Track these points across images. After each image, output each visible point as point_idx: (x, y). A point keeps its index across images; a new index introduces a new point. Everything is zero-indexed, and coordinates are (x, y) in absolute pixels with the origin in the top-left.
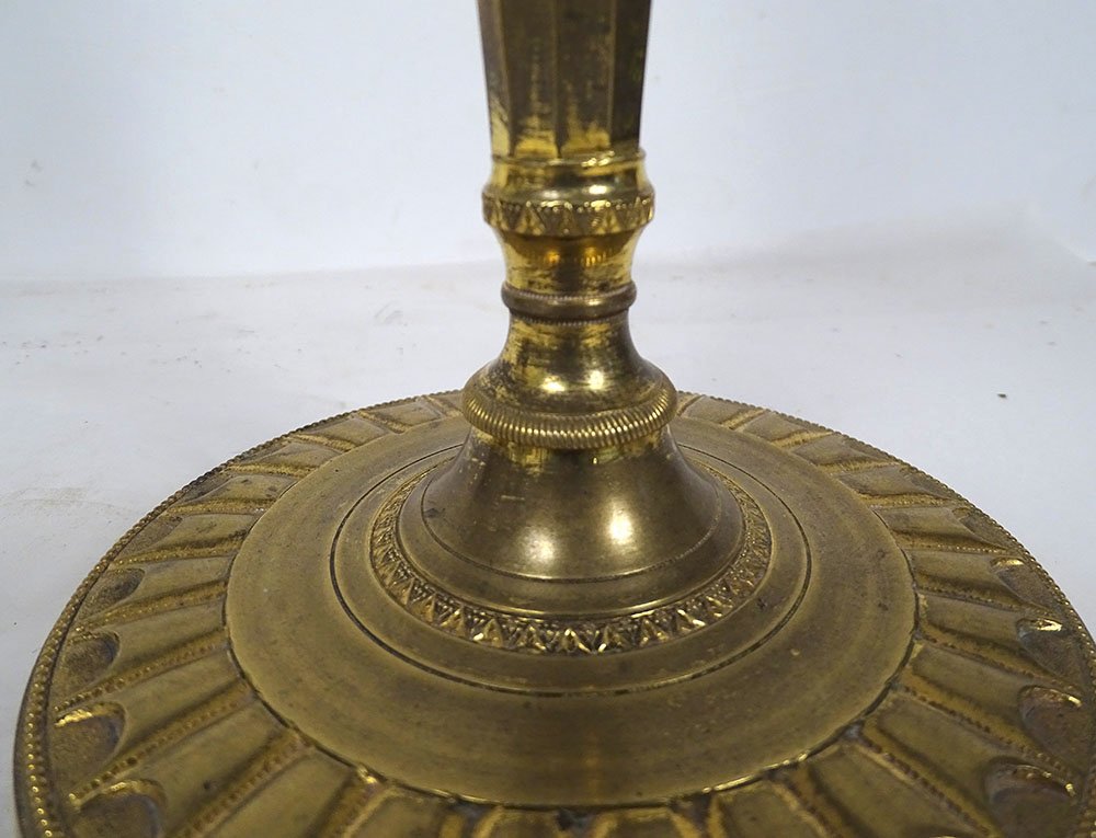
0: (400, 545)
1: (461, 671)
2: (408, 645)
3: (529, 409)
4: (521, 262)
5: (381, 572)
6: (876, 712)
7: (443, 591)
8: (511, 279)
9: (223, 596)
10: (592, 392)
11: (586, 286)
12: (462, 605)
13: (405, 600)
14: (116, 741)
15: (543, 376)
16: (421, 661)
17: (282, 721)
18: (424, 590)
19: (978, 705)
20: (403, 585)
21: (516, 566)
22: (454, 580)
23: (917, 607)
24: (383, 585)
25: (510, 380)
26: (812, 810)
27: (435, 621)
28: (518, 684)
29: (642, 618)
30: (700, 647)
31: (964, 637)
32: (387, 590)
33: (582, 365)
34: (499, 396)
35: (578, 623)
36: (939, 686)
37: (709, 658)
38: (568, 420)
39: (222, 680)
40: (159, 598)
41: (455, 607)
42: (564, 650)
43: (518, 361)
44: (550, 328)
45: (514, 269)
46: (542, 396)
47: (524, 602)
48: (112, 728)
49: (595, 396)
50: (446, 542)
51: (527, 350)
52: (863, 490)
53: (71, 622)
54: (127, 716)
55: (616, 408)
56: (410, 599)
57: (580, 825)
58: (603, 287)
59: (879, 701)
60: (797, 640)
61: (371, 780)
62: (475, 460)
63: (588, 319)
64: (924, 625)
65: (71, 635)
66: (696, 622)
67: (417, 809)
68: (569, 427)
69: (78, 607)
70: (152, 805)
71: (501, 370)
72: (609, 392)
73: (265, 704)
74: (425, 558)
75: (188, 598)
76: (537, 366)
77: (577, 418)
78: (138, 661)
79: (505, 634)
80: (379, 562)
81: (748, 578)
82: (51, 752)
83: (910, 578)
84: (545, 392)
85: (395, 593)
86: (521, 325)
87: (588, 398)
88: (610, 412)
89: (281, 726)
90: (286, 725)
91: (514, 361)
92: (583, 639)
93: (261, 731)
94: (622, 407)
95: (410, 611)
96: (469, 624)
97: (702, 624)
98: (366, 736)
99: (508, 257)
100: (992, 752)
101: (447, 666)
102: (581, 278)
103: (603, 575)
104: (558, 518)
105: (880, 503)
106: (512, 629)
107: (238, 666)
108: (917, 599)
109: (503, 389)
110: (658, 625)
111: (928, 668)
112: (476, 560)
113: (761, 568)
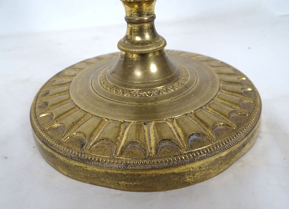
0: (106, 80)
1: (122, 101)
2: (111, 98)
3: (133, 45)
4: (129, 9)
5: (103, 86)
6: (209, 104)
7: (117, 87)
8: (127, 14)
9: (69, 93)
10: (147, 40)
11: (144, 14)
12: (121, 90)
13: (109, 90)
14: (52, 119)
15: (135, 37)
16: (113, 100)
17: (86, 112)
18: (113, 88)
19: (230, 102)
20: (108, 87)
21: (132, 81)
22: (119, 85)
23: (220, 86)
24: (104, 88)
25: (128, 39)
26: (194, 120)
27: (116, 93)
28: (134, 103)
29: (160, 90)
30: (172, 95)
31: (229, 91)
32: (105, 89)
33: (144, 34)
34: (126, 43)
35: (146, 91)
36: (222, 99)
37: (174, 96)
38: (142, 47)
39: (72, 107)
40: (55, 94)
41: (120, 90)
42: (144, 96)
43: (130, 34)
44: (137, 25)
45: (127, 11)
46: (135, 42)
47: (135, 88)
48: (51, 117)
49: (147, 41)
50: (116, 78)
51: (131, 31)
52: (211, 66)
53: (36, 101)
54: (54, 114)
55: (153, 44)
56: (110, 90)
57: (148, 124)
58: (148, 15)
59: (209, 102)
60: (193, 93)
61: (106, 120)
62: (122, 59)
63: (145, 23)
64: (221, 90)
65: (37, 103)
66: (171, 90)
67: (116, 123)
68: (142, 48)
69: (37, 98)
70: (62, 128)
71: (126, 37)
72: (150, 40)
73: (82, 110)
74: (112, 81)
75: (61, 94)
76: (134, 35)
77: (144, 46)
78: (53, 105)
79: (131, 94)
80: (102, 84)
81: (183, 82)
82: (39, 121)
83: (219, 81)
84: (136, 41)
85: (107, 89)
86: (130, 26)
87: (146, 42)
88: (151, 45)
89: (86, 113)
90: (87, 113)
91: (129, 35)
92: (148, 94)
93: (82, 114)
94: (154, 44)
95: (110, 92)
96: (123, 93)
97: (173, 90)
98: (104, 113)
99: (126, 8)
100: (232, 109)
101: (119, 101)
102: (143, 12)
103: (151, 81)
104: (141, 69)
105: (215, 68)
106: (132, 93)
107: (75, 104)
108: (220, 85)
109: (127, 41)
110: (164, 91)
111: (220, 96)
112: (124, 80)
113: (186, 80)
